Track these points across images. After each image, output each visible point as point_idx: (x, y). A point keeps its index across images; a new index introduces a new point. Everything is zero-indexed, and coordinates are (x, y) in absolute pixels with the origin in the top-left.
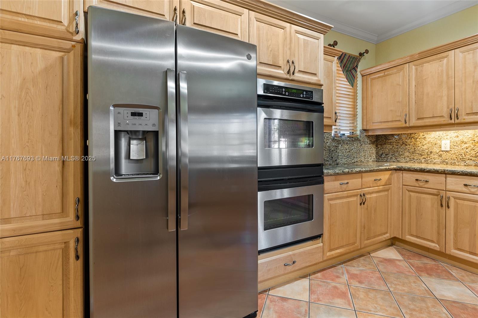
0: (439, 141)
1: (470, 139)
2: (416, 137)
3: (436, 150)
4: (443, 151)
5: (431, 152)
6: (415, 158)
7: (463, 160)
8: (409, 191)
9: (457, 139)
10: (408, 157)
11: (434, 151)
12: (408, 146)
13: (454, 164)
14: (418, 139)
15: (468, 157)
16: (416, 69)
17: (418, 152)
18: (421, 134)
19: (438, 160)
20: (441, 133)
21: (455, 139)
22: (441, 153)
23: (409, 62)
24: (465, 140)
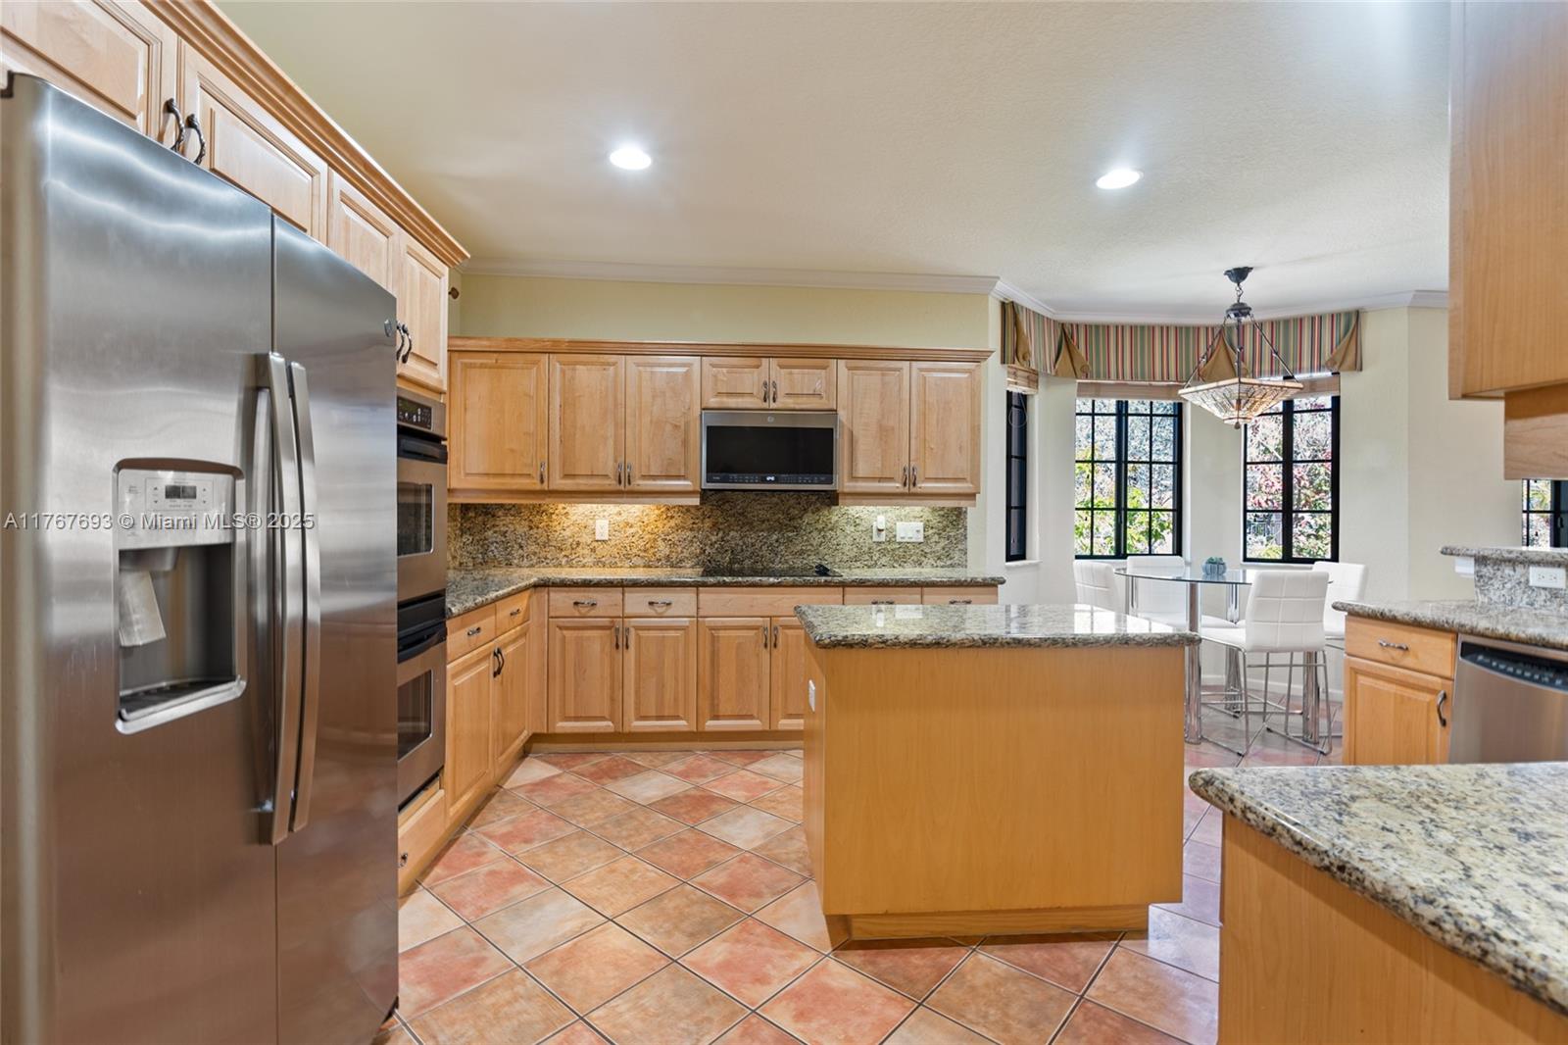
0: (591, 522)
1: (638, 519)
2: (551, 511)
3: (586, 539)
4: (597, 541)
5: (578, 544)
6: (548, 556)
7: (628, 557)
8: (560, 628)
9: (619, 518)
10: (535, 554)
11: (582, 540)
12: (535, 530)
13: (613, 565)
14: (553, 516)
15: (635, 551)
16: (563, 372)
17: (554, 543)
18: (561, 506)
19: (589, 560)
20: (594, 506)
21: (615, 517)
22: (595, 544)
23: (549, 353)
24: (631, 521)
